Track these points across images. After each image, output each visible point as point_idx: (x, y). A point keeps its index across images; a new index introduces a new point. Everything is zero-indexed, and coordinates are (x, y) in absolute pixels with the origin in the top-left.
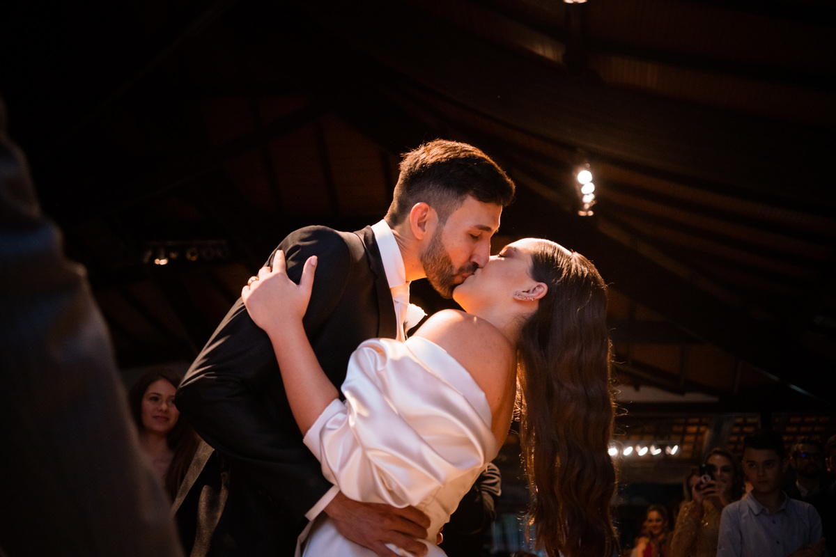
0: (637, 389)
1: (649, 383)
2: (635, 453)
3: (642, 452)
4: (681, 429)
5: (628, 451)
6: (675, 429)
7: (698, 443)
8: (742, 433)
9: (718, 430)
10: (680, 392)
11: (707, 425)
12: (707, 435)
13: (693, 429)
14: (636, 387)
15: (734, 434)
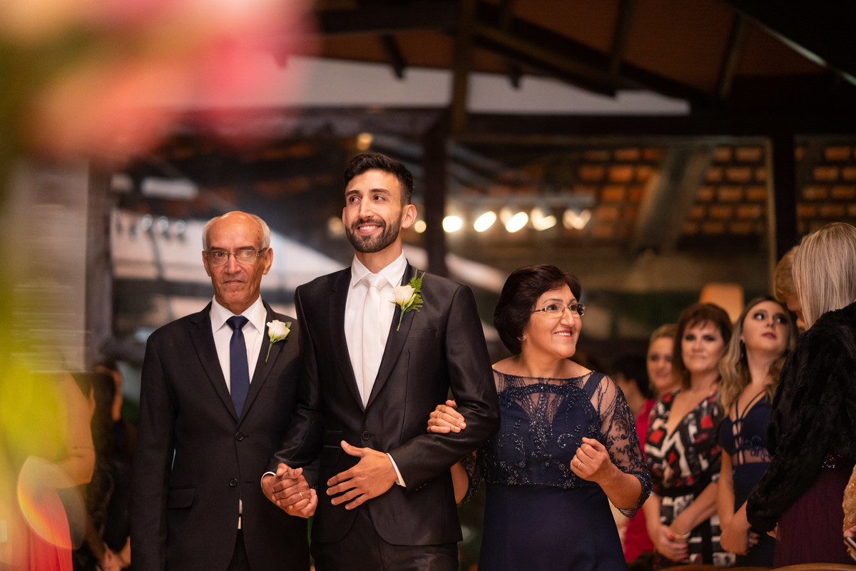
0: (515, 83)
2: (499, 224)
4: (598, 172)
5: (485, 221)
6: (586, 172)
7: (631, 204)
8: (726, 182)
9: (676, 176)
10: (609, 91)
11: (653, 164)
12: (655, 184)
13: (623, 173)
14: (515, 78)
15: (707, 183)
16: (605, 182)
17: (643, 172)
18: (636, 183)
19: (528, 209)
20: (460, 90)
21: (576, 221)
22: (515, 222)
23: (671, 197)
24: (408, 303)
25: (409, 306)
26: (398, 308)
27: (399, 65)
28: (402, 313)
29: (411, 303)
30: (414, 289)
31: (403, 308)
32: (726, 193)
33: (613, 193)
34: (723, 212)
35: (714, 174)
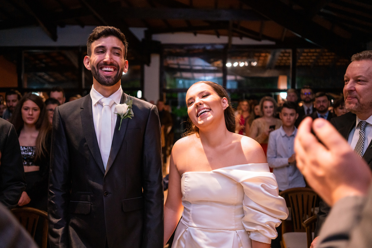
1: (246, 36)
2: (239, 65)
4: (258, 54)
5: (236, 64)
6: (256, 54)
7: (265, 60)
8: (284, 56)
9: (274, 55)
10: (259, 40)
11: (269, 53)
12: (269, 57)
13: (263, 55)
14: (241, 38)
15: (280, 56)
16: (260, 56)
17: (267, 54)
18: (266, 56)
19: (244, 62)
20: (230, 40)
21: (254, 64)
22: (242, 64)
23: (273, 59)
24: (125, 114)
25: (125, 115)
26: (119, 116)
27: (218, 35)
28: (121, 120)
29: (126, 114)
30: (128, 106)
31: (122, 117)
32: (284, 58)
33: (262, 58)
34: (283, 61)
35: (282, 55)
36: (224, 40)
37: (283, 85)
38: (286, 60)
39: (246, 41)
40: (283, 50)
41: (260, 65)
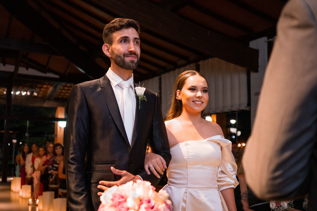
0: (27, 69)
1: (33, 68)
2: (21, 94)
3: (24, 94)
4: (40, 86)
5: (18, 93)
6: (38, 85)
7: (46, 92)
8: (64, 89)
9: (55, 88)
10: (45, 72)
11: (51, 85)
12: (51, 89)
13: (45, 86)
15: (60, 89)
16: (42, 87)
17: (49, 86)
18: (47, 88)
19: (26, 91)
20: (16, 69)
21: (35, 94)
23: (53, 91)
27: (5, 64)
32: (63, 91)
33: (43, 90)
34: (62, 94)
35: (62, 88)
36: (10, 68)
37: (61, 115)
38: (64, 93)
39: (32, 72)
40: (64, 84)
41: (40, 96)
